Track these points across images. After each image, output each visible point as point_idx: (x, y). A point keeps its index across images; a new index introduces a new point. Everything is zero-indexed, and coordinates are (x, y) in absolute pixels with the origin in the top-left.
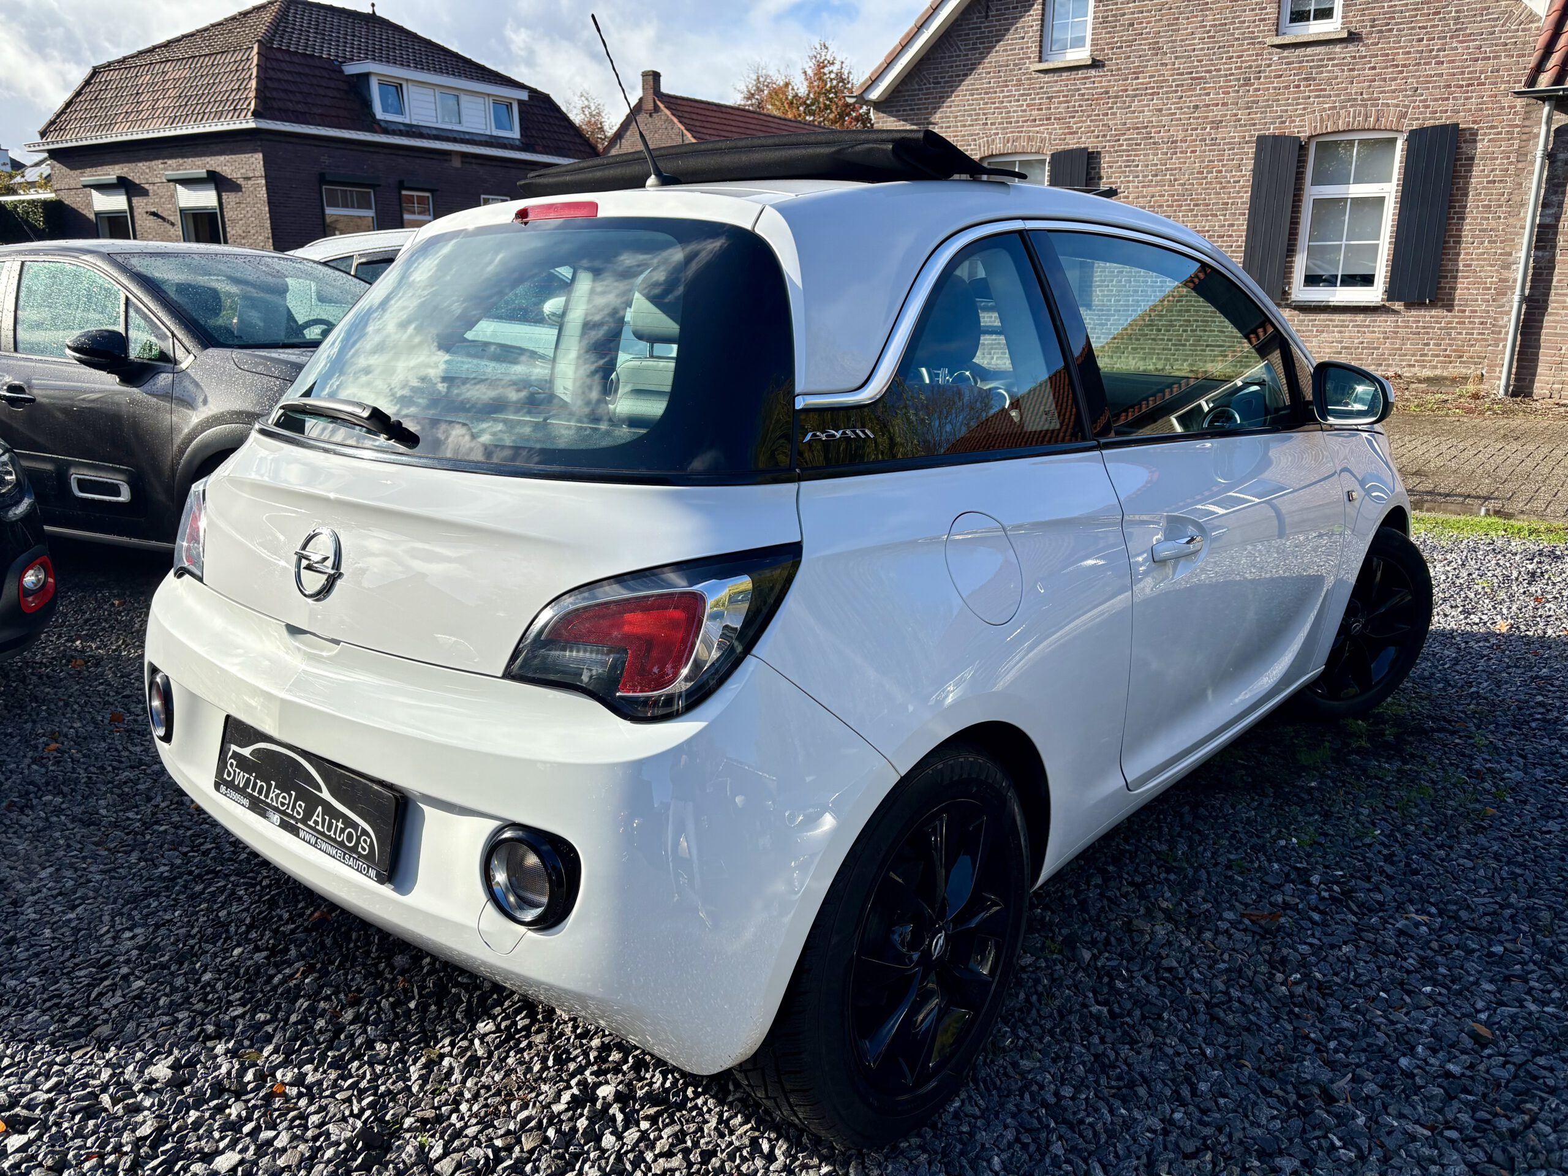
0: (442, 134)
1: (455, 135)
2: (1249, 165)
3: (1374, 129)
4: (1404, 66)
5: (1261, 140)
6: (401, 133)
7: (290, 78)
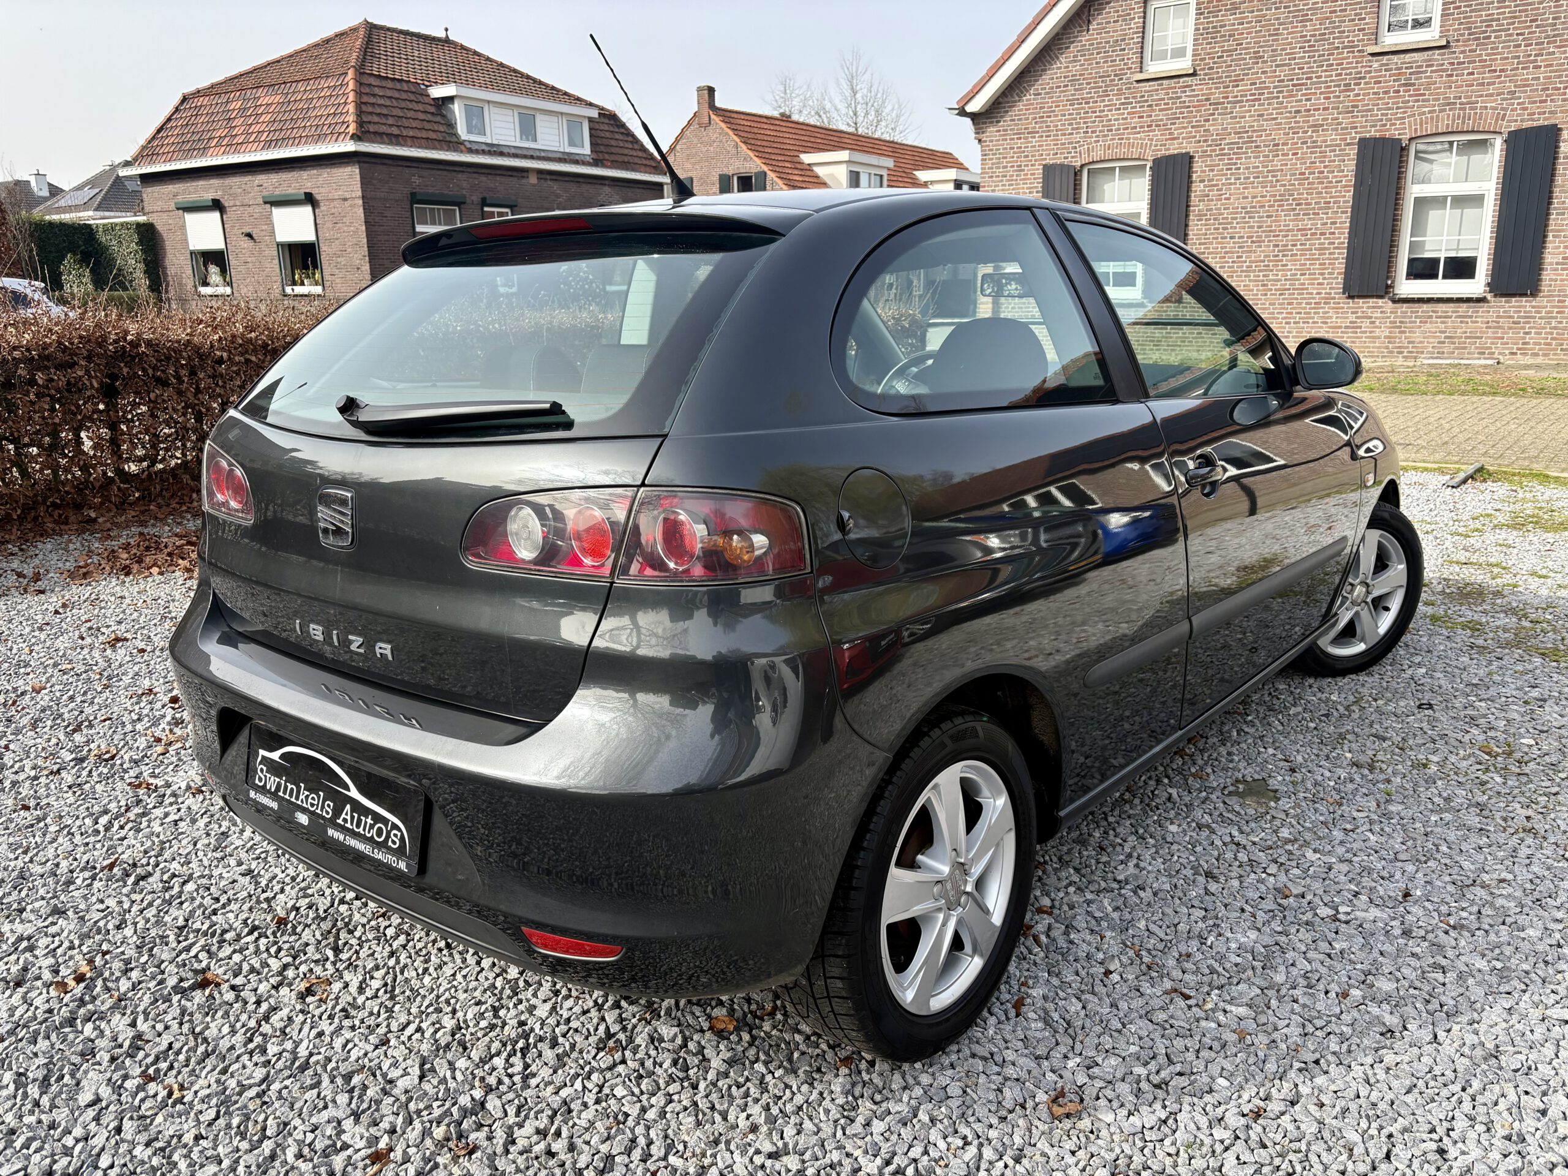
0: (519, 152)
1: (531, 153)
2: (1350, 166)
3: (1473, 132)
4: (1502, 71)
5: (1363, 143)
6: (484, 152)
7: (381, 101)
